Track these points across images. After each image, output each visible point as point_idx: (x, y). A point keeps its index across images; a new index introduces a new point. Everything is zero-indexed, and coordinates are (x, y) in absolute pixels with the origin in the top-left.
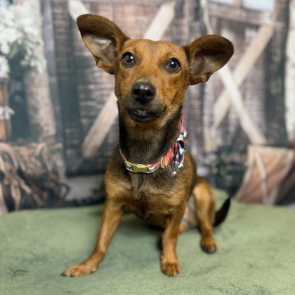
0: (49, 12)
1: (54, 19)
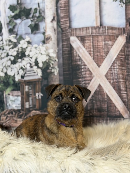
0: (61, 45)
1: (63, 48)
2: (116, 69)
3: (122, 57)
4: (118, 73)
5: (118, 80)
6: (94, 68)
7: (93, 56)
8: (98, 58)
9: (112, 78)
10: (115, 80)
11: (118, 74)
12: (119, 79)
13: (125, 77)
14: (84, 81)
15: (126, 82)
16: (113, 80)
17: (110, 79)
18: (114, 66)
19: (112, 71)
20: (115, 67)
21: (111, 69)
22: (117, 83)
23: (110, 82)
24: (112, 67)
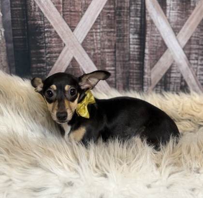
2: (99, 32)
3: (109, 13)
4: (103, 39)
5: (102, 50)
6: (65, 32)
7: (63, 12)
8: (71, 15)
9: (92, 47)
10: (96, 51)
11: (102, 41)
12: (104, 49)
13: (113, 44)
14: (49, 53)
15: (115, 52)
16: (94, 50)
17: (90, 50)
18: (96, 29)
19: (92, 36)
20: (98, 31)
21: (90, 34)
22: (99, 56)
23: (89, 54)
24: (94, 30)
